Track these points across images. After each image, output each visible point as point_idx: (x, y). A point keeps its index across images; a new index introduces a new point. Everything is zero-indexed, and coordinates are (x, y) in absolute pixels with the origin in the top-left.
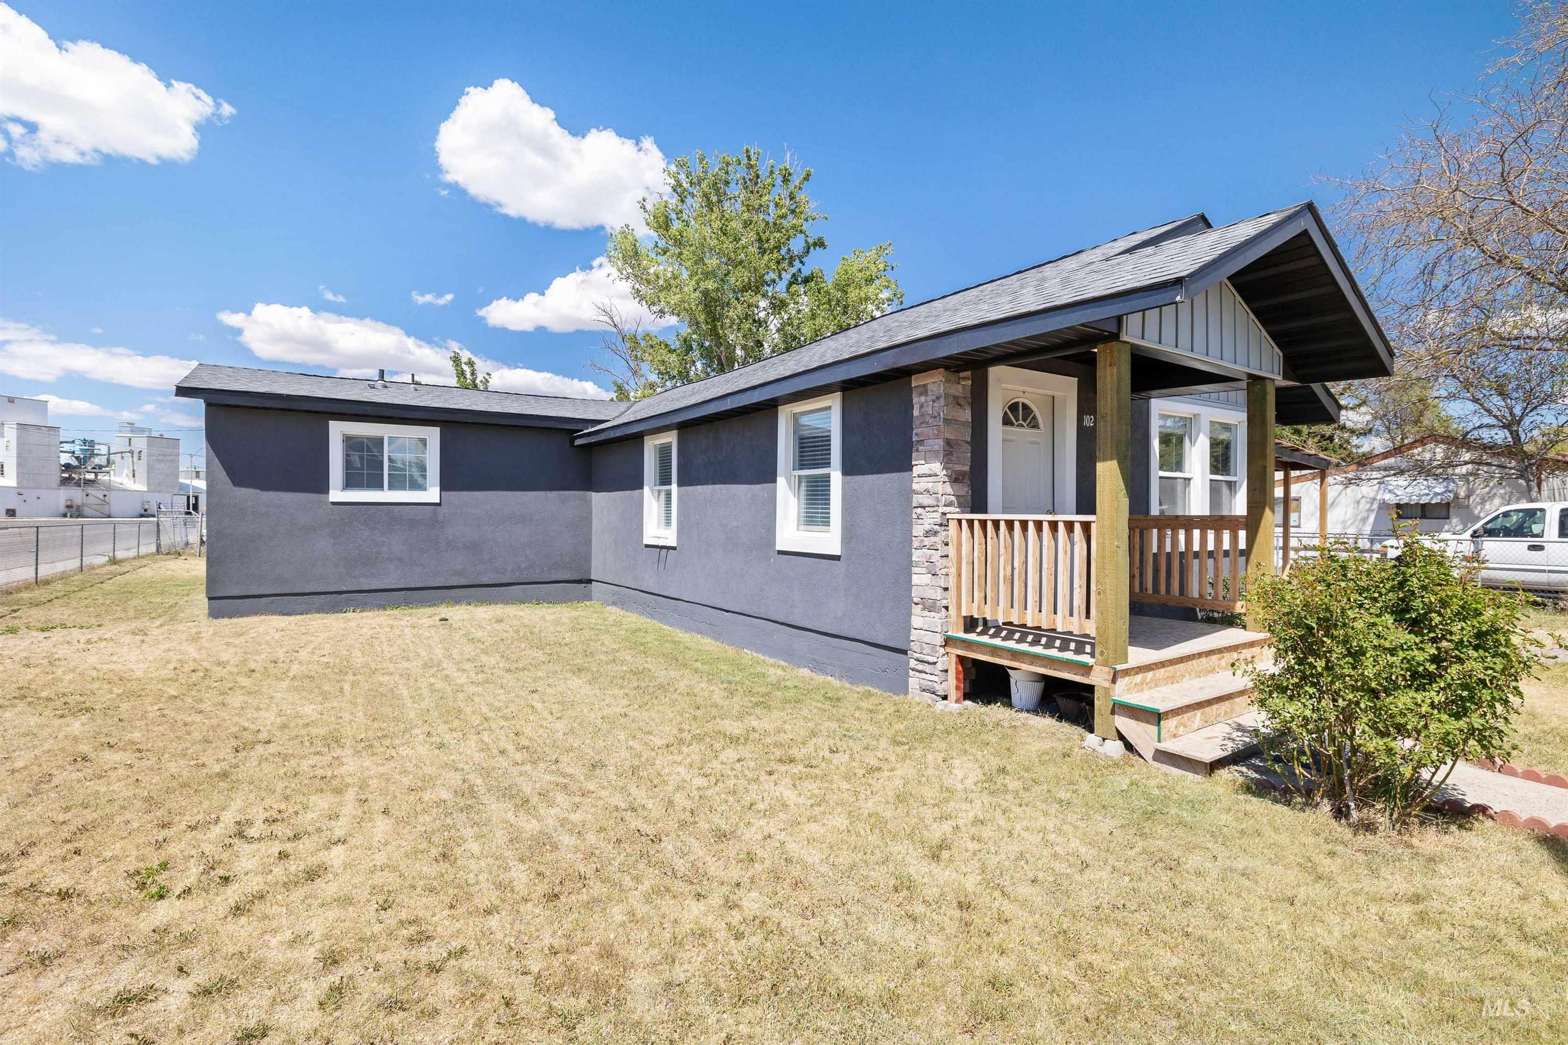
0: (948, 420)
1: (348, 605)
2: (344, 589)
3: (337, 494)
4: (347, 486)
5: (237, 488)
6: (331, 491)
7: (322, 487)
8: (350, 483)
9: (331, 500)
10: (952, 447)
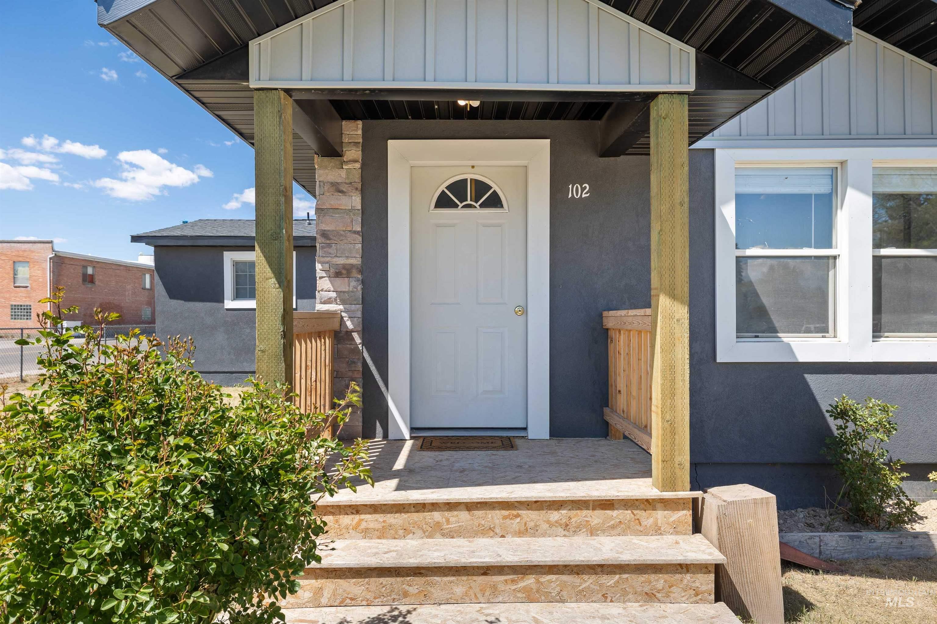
0: (322, 210)
1: (237, 382)
2: (234, 370)
3: (230, 304)
4: (237, 297)
5: (172, 300)
6: (225, 301)
7: (221, 300)
8: (238, 295)
9: (225, 307)
10: (330, 239)
